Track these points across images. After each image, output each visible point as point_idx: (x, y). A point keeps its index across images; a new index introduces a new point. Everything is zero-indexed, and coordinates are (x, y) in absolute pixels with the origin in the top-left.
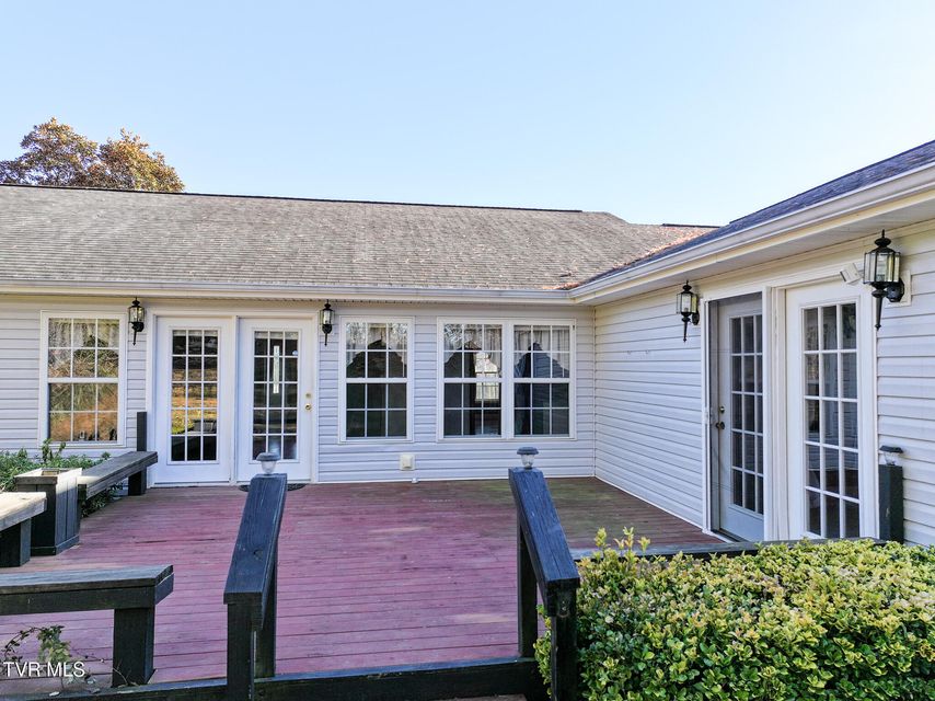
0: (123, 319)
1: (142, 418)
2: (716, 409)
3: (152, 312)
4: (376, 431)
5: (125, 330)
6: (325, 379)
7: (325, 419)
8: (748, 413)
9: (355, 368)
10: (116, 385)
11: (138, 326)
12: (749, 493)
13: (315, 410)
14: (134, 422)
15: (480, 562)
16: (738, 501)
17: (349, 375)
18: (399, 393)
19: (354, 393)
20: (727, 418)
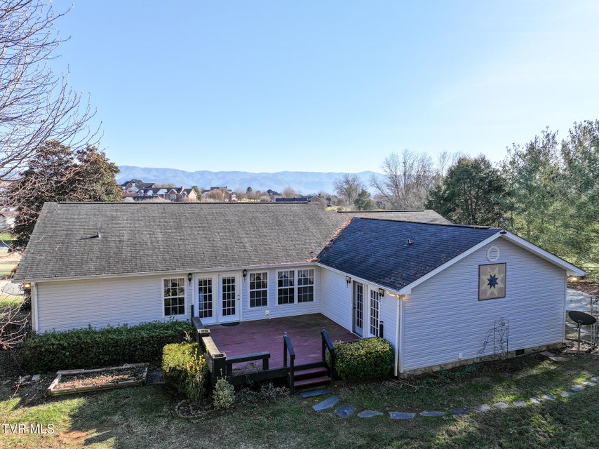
0: (186, 278)
1: (192, 307)
2: (354, 304)
3: (193, 275)
4: (258, 304)
5: (186, 282)
6: (244, 291)
7: (244, 302)
8: (360, 306)
9: (252, 286)
10: (183, 298)
11: (190, 280)
12: (360, 324)
13: (241, 300)
14: (190, 308)
15: (305, 344)
16: (358, 325)
17: (251, 289)
18: (265, 293)
19: (252, 294)
20: (356, 306)
